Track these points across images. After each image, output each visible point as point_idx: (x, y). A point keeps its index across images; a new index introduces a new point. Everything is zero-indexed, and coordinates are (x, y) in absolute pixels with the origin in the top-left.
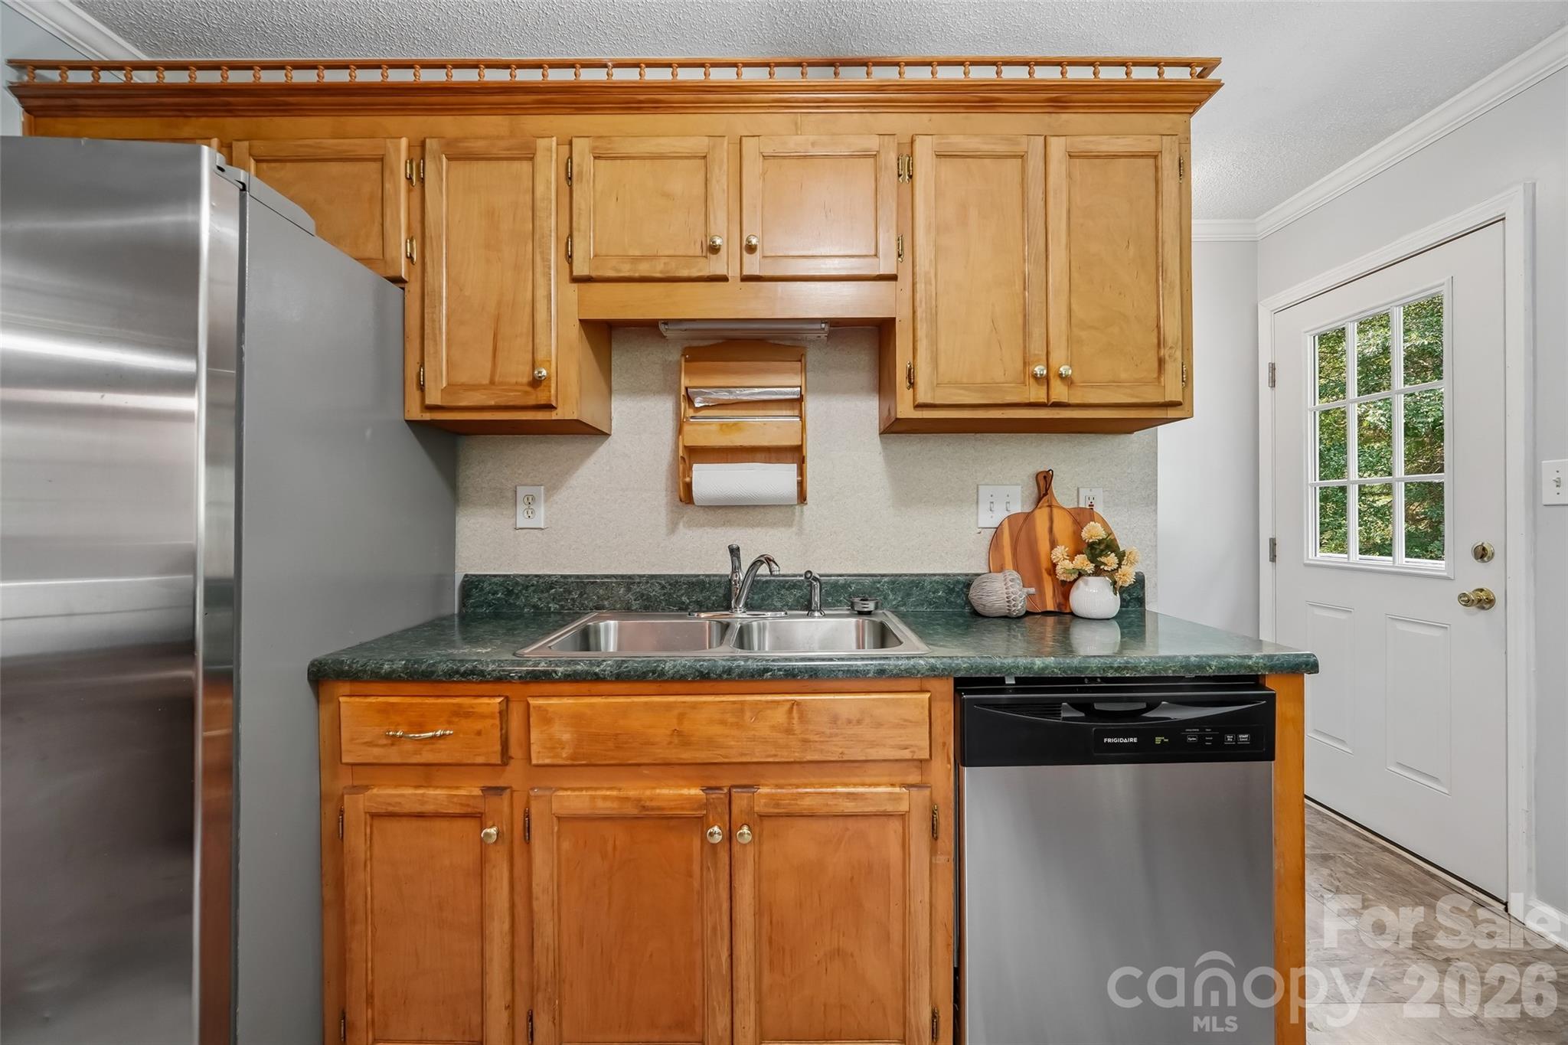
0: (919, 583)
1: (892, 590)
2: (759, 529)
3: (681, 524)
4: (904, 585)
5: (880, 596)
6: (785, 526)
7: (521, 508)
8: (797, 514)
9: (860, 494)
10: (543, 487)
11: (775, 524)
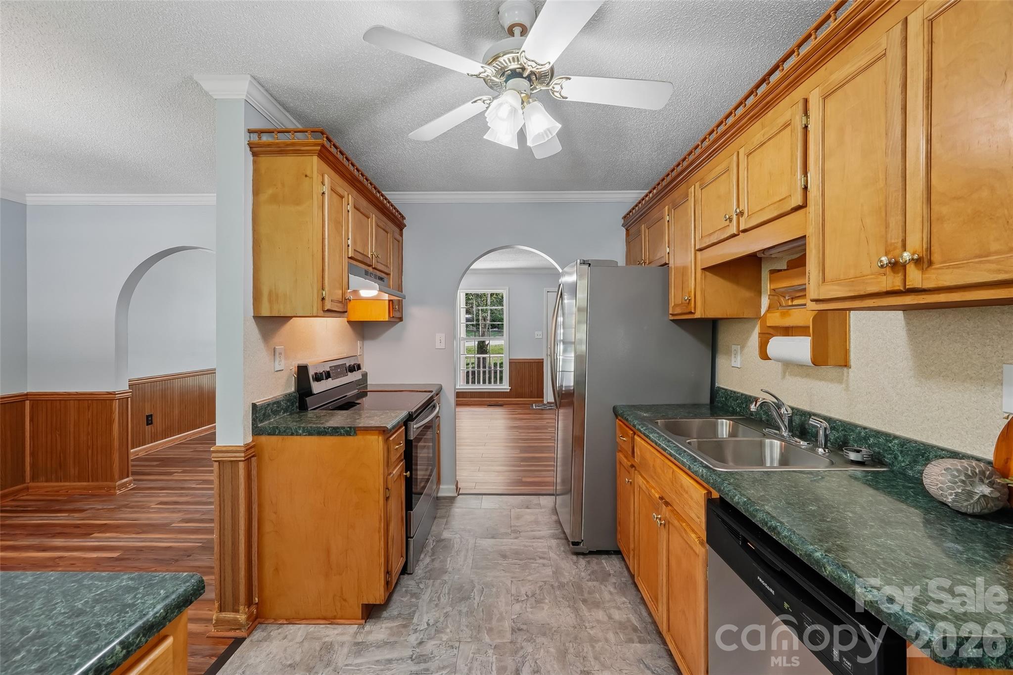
0: (925, 453)
1: (901, 452)
2: (823, 382)
3: (787, 373)
4: (911, 451)
5: (891, 454)
6: (838, 382)
7: (733, 356)
8: (845, 374)
9: (888, 363)
10: (739, 346)
11: (832, 380)
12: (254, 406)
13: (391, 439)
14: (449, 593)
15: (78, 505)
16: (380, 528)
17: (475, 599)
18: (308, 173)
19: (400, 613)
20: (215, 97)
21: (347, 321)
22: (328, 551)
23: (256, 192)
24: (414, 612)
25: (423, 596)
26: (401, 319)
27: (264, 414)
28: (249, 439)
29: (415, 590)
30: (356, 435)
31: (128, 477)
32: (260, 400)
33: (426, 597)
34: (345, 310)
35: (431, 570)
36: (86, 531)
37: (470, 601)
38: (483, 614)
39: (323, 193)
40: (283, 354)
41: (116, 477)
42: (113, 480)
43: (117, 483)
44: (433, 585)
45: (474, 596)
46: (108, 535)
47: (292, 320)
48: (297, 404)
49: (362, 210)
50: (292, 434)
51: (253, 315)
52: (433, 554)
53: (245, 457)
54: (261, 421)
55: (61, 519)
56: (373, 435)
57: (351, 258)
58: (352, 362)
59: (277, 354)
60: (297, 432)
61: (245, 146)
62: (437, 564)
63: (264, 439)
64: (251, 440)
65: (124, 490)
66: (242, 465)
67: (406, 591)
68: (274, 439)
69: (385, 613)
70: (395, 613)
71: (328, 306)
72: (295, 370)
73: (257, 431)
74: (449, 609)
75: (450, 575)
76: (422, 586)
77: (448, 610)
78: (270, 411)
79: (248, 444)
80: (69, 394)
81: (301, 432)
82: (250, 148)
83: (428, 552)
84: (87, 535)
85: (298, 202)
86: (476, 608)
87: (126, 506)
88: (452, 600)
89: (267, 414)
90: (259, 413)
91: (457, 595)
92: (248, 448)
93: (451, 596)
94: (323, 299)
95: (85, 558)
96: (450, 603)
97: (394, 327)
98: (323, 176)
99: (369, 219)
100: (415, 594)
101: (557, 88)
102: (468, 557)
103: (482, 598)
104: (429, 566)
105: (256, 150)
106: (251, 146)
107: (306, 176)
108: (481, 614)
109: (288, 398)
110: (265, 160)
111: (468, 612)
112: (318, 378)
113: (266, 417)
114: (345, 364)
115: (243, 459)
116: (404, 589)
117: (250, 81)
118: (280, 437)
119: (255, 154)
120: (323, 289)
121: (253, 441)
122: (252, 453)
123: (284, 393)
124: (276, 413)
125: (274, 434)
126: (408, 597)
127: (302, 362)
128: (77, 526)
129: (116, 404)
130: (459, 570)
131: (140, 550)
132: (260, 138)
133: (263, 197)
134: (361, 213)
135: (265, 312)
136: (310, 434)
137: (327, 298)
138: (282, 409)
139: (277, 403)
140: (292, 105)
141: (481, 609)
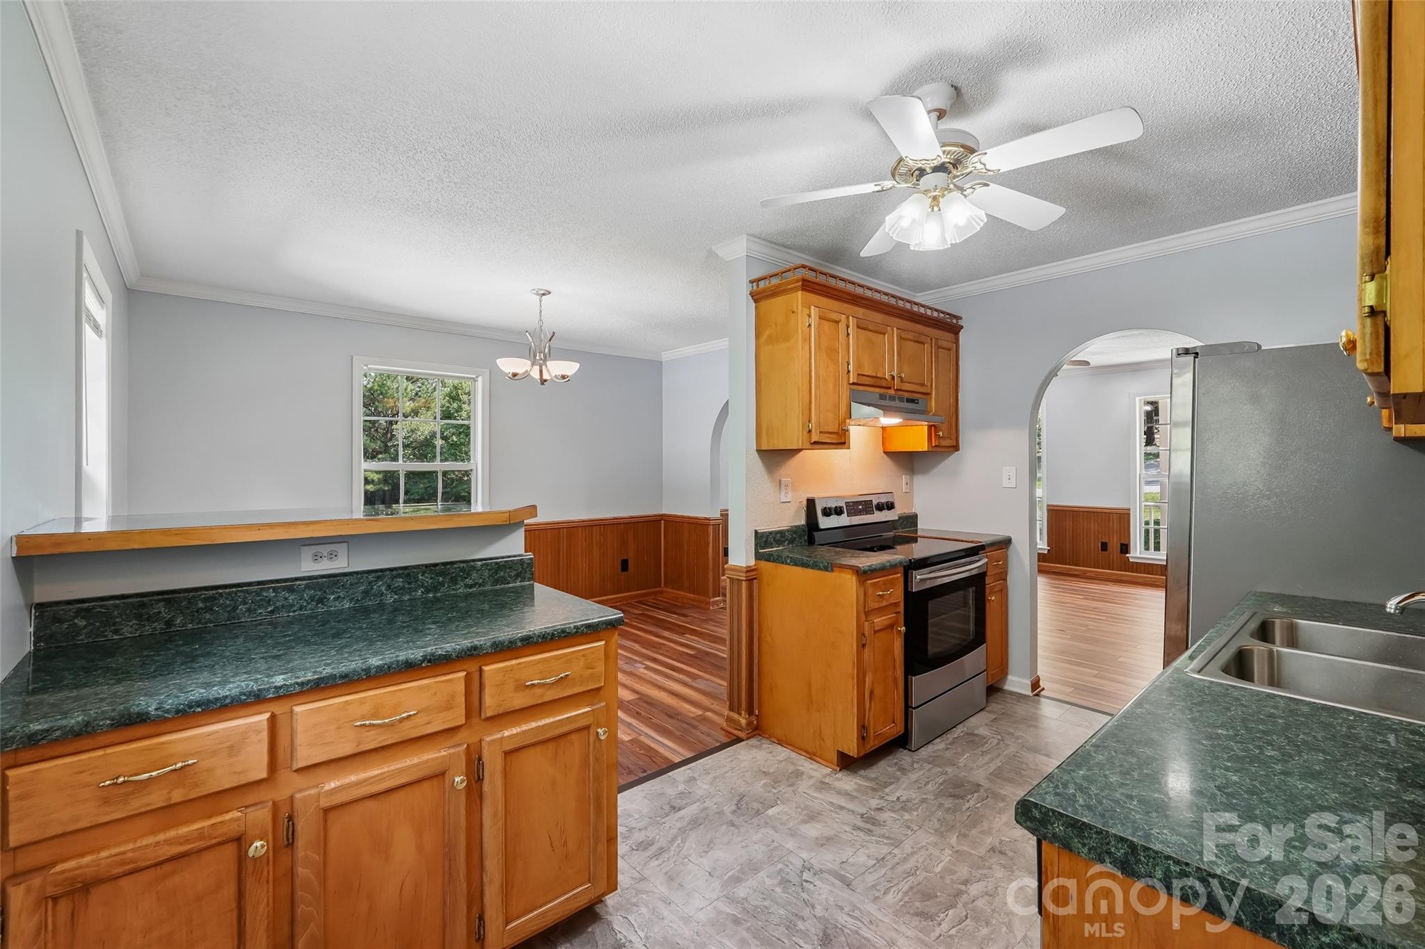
12: (756, 531)
13: (869, 582)
14: (941, 784)
15: (685, 611)
16: (853, 675)
17: (968, 801)
18: (795, 309)
19: (877, 778)
20: (727, 260)
21: (884, 452)
22: (809, 685)
23: (758, 336)
24: (892, 783)
25: (910, 774)
26: (956, 448)
27: (766, 542)
28: (752, 562)
29: (906, 766)
30: (833, 571)
31: (719, 596)
32: (763, 528)
33: (914, 776)
34: (843, 441)
35: (938, 757)
36: (682, 631)
37: (961, 801)
38: (967, 819)
39: (810, 325)
40: (790, 485)
41: (711, 594)
42: (708, 596)
43: (712, 600)
44: (929, 770)
45: (970, 799)
46: (694, 637)
47: (801, 453)
48: (806, 538)
49: (871, 328)
50: (783, 563)
51: (755, 448)
52: (951, 743)
53: (746, 577)
54: (763, 548)
55: (673, 618)
56: (848, 573)
57: (853, 384)
58: (883, 499)
59: (783, 486)
60: (786, 561)
61: (747, 297)
62: (948, 754)
63: (763, 564)
64: (754, 563)
65: (716, 607)
66: (744, 584)
67: (896, 764)
68: (770, 564)
69: (863, 771)
70: (873, 776)
71: (815, 438)
72: (805, 502)
73: (758, 557)
74: (930, 797)
75: (956, 769)
76: (915, 766)
77: (928, 797)
78: (772, 540)
79: (750, 567)
80: (683, 517)
81: (789, 561)
82: (752, 296)
83: (948, 738)
84: (682, 634)
85: (787, 339)
86: (964, 810)
87: (712, 620)
88: (940, 791)
89: (769, 542)
90: (763, 540)
91: (951, 790)
92: (749, 570)
93: (942, 787)
94: (810, 431)
95: (675, 649)
96: (936, 792)
97: (950, 458)
98: (810, 308)
99: (886, 335)
100: (904, 769)
101: (979, 166)
102: (993, 762)
103: (978, 805)
104: (939, 752)
105: (757, 297)
106: (753, 295)
107: (793, 312)
108: (965, 818)
109: (795, 530)
110: (765, 304)
111: (950, 808)
112: (827, 512)
113: (767, 544)
114: (871, 501)
115: (744, 579)
116: (895, 761)
117: (747, 239)
118: (774, 564)
119: (756, 301)
120: (810, 421)
121: (755, 565)
122: (752, 576)
123: (793, 524)
124: (779, 543)
125: (770, 561)
126: (895, 769)
127: (811, 496)
128: (679, 626)
129: (711, 529)
130: (971, 769)
131: (708, 654)
132: (758, 286)
133: (763, 339)
134: (871, 331)
135: (764, 447)
136: (796, 565)
137: (813, 430)
138: (787, 540)
139: (781, 532)
140: (789, 243)
141: (969, 814)
